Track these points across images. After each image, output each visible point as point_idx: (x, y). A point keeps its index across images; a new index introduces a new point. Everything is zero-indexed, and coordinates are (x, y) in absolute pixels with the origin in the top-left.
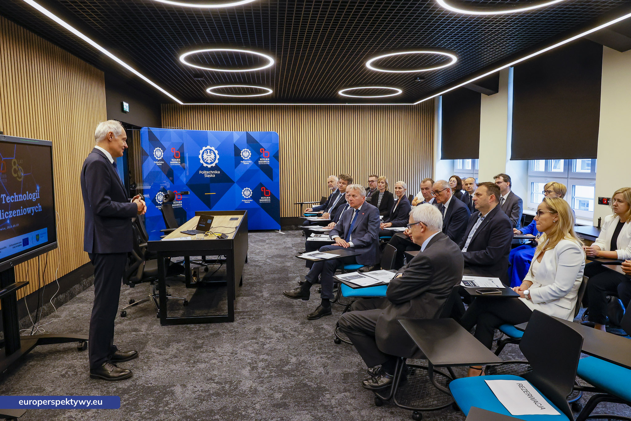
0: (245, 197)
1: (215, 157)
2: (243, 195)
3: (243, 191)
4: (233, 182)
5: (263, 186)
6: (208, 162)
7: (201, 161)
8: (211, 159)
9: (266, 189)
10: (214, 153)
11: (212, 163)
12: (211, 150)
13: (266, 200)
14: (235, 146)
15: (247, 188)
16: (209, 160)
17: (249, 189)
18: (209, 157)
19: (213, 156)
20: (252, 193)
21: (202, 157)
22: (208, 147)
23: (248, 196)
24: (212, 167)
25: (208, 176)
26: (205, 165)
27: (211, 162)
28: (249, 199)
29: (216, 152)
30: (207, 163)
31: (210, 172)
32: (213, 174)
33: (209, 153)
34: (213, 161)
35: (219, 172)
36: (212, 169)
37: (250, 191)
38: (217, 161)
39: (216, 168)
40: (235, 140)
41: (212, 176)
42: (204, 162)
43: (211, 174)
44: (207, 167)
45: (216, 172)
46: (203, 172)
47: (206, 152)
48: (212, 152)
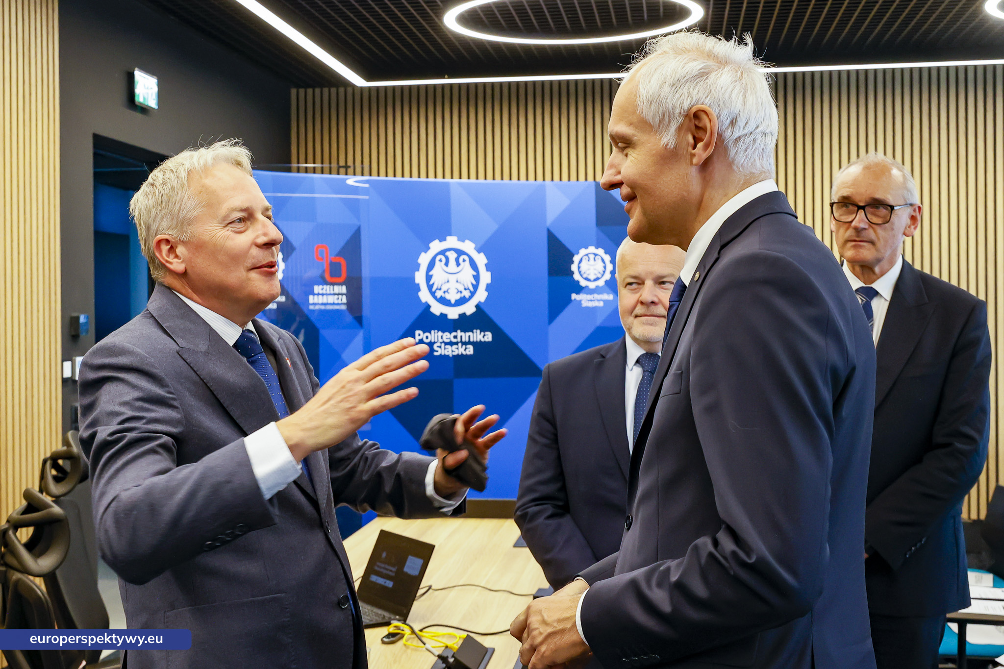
1: (477, 278)
6: (448, 297)
7: (425, 296)
8: (461, 288)
10: (474, 265)
11: (462, 301)
12: (460, 252)
14: (552, 237)
16: (453, 292)
18: (453, 278)
19: (466, 275)
21: (429, 278)
22: (452, 242)
24: (463, 316)
25: (449, 351)
27: (458, 296)
29: (481, 260)
30: (444, 301)
31: (455, 337)
32: (464, 344)
33: (452, 262)
34: (467, 294)
36: (464, 323)
38: (481, 296)
39: (479, 319)
40: (552, 213)
41: (462, 350)
42: (435, 297)
43: (457, 343)
44: (443, 316)
45: (477, 336)
46: (427, 337)
47: (440, 260)
48: (464, 261)
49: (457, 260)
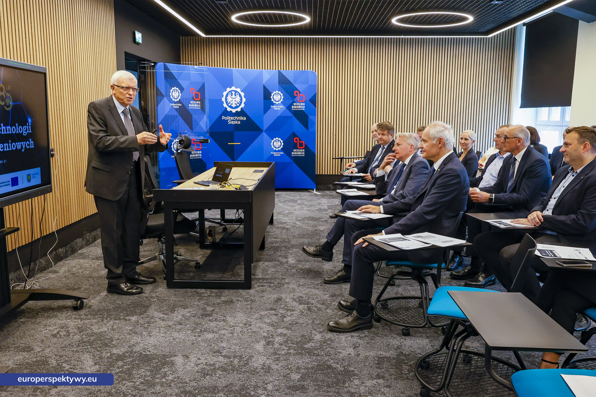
0: (275, 149)
1: (241, 100)
2: (273, 147)
3: (273, 141)
4: (261, 131)
5: (297, 136)
6: (232, 105)
7: (225, 105)
8: (236, 103)
9: (300, 140)
10: (240, 96)
11: (237, 107)
12: (236, 92)
13: (299, 153)
14: (265, 88)
15: (277, 138)
16: (234, 104)
17: (280, 139)
19: (238, 99)
20: (283, 144)
21: (226, 99)
22: (233, 88)
23: (279, 148)
24: (237, 112)
25: (233, 123)
26: (229, 109)
27: (235, 106)
28: (279, 151)
29: (243, 94)
30: (231, 107)
31: (235, 118)
32: (237, 120)
33: (234, 95)
34: (238, 105)
35: (245, 119)
36: (237, 114)
37: (281, 142)
38: (243, 105)
39: (242, 113)
40: (265, 81)
41: (237, 122)
42: (228, 106)
43: (235, 120)
44: (231, 111)
45: (242, 118)
46: (226, 118)
47: (230, 94)
48: (237, 94)
49: (235, 94)
